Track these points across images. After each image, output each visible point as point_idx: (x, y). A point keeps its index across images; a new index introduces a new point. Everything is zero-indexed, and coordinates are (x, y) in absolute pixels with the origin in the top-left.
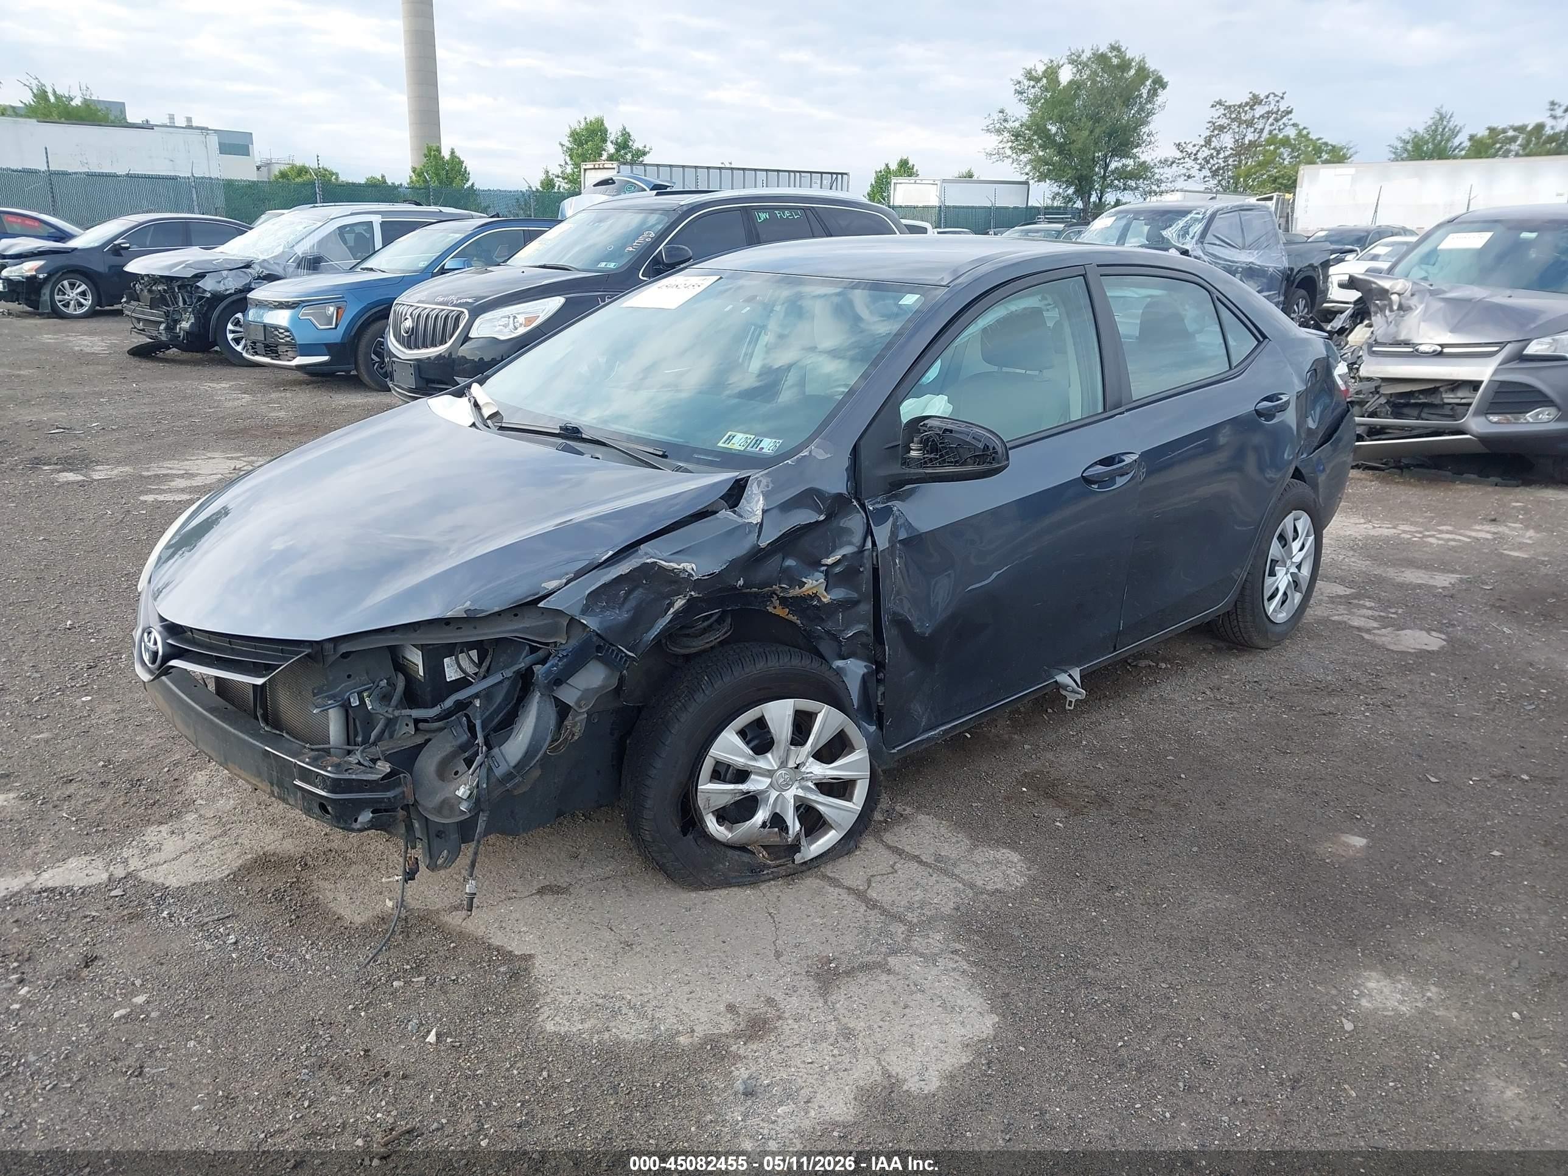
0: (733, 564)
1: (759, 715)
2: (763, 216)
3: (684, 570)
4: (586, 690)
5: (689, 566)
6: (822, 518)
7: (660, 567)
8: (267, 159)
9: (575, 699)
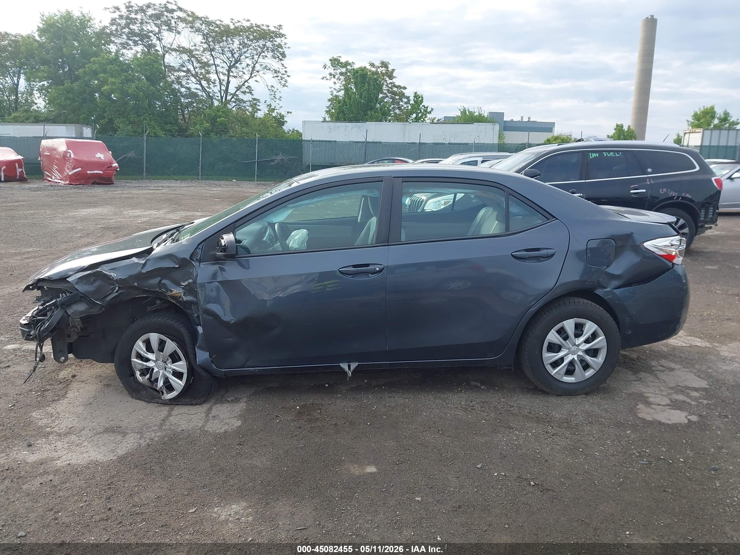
0: (131, 277)
1: (148, 338)
2: (594, 155)
3: (111, 275)
4: (75, 311)
5: (112, 274)
6: (177, 266)
7: (103, 273)
8: (560, 134)
9: (71, 312)
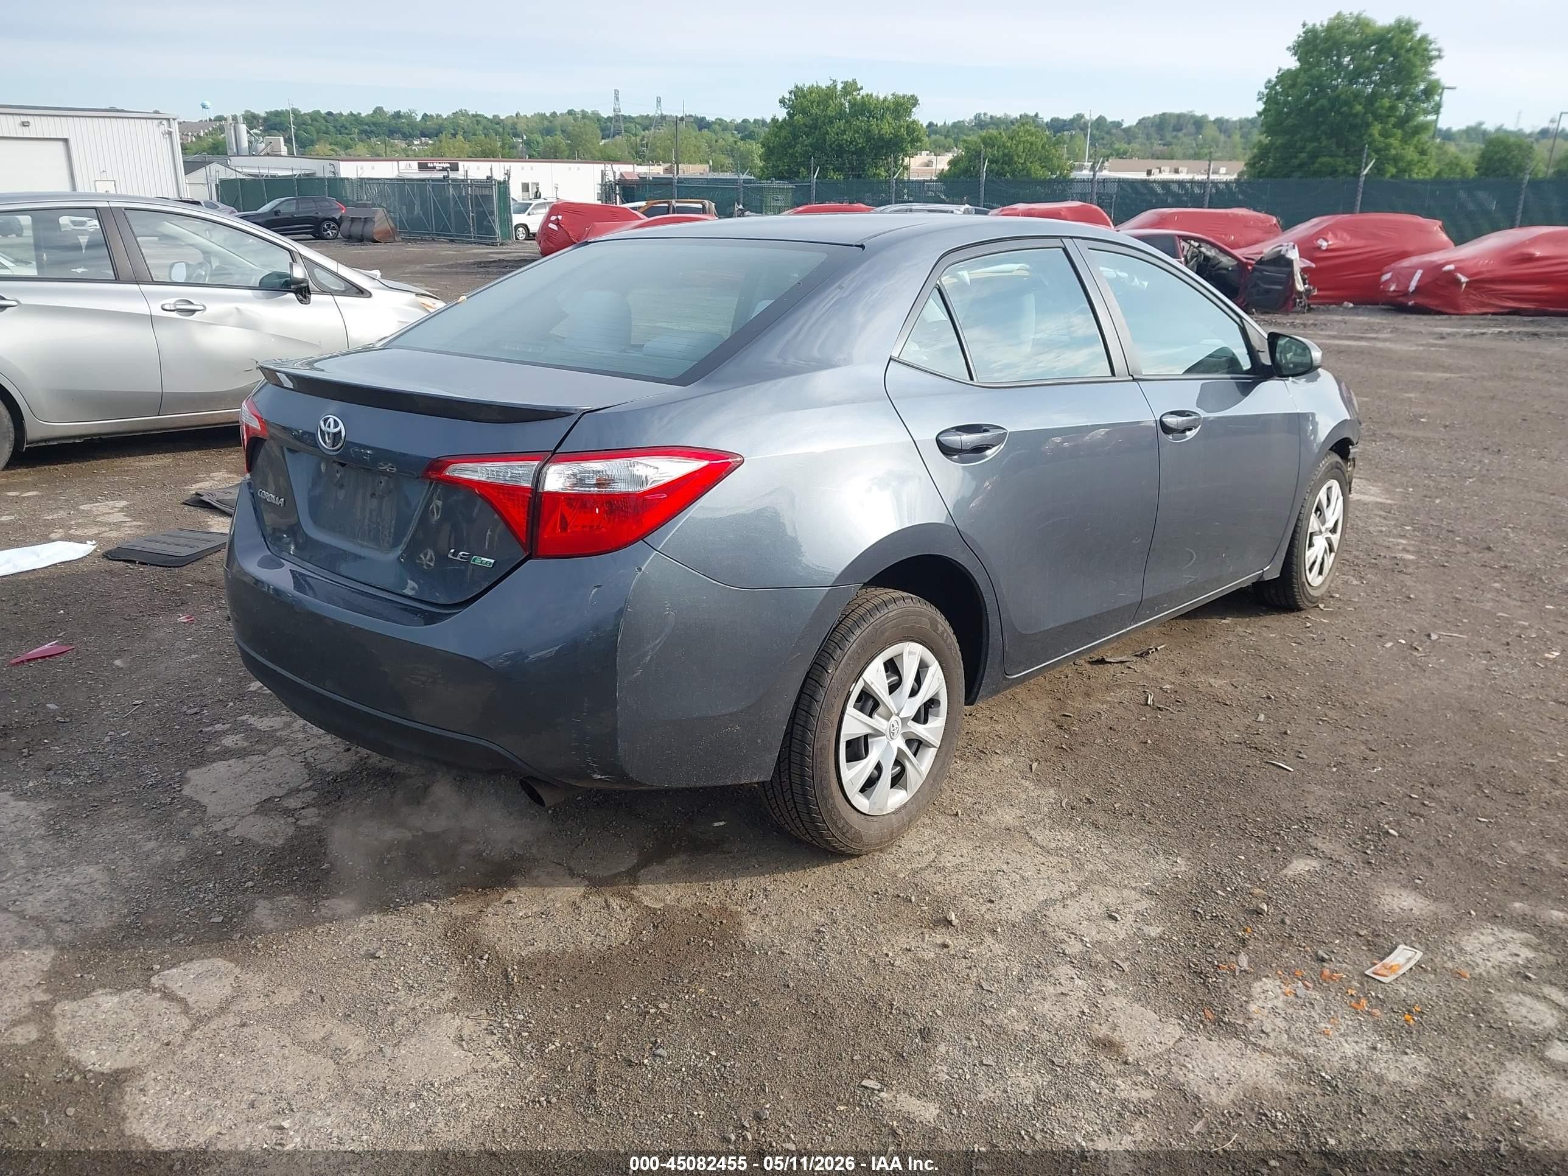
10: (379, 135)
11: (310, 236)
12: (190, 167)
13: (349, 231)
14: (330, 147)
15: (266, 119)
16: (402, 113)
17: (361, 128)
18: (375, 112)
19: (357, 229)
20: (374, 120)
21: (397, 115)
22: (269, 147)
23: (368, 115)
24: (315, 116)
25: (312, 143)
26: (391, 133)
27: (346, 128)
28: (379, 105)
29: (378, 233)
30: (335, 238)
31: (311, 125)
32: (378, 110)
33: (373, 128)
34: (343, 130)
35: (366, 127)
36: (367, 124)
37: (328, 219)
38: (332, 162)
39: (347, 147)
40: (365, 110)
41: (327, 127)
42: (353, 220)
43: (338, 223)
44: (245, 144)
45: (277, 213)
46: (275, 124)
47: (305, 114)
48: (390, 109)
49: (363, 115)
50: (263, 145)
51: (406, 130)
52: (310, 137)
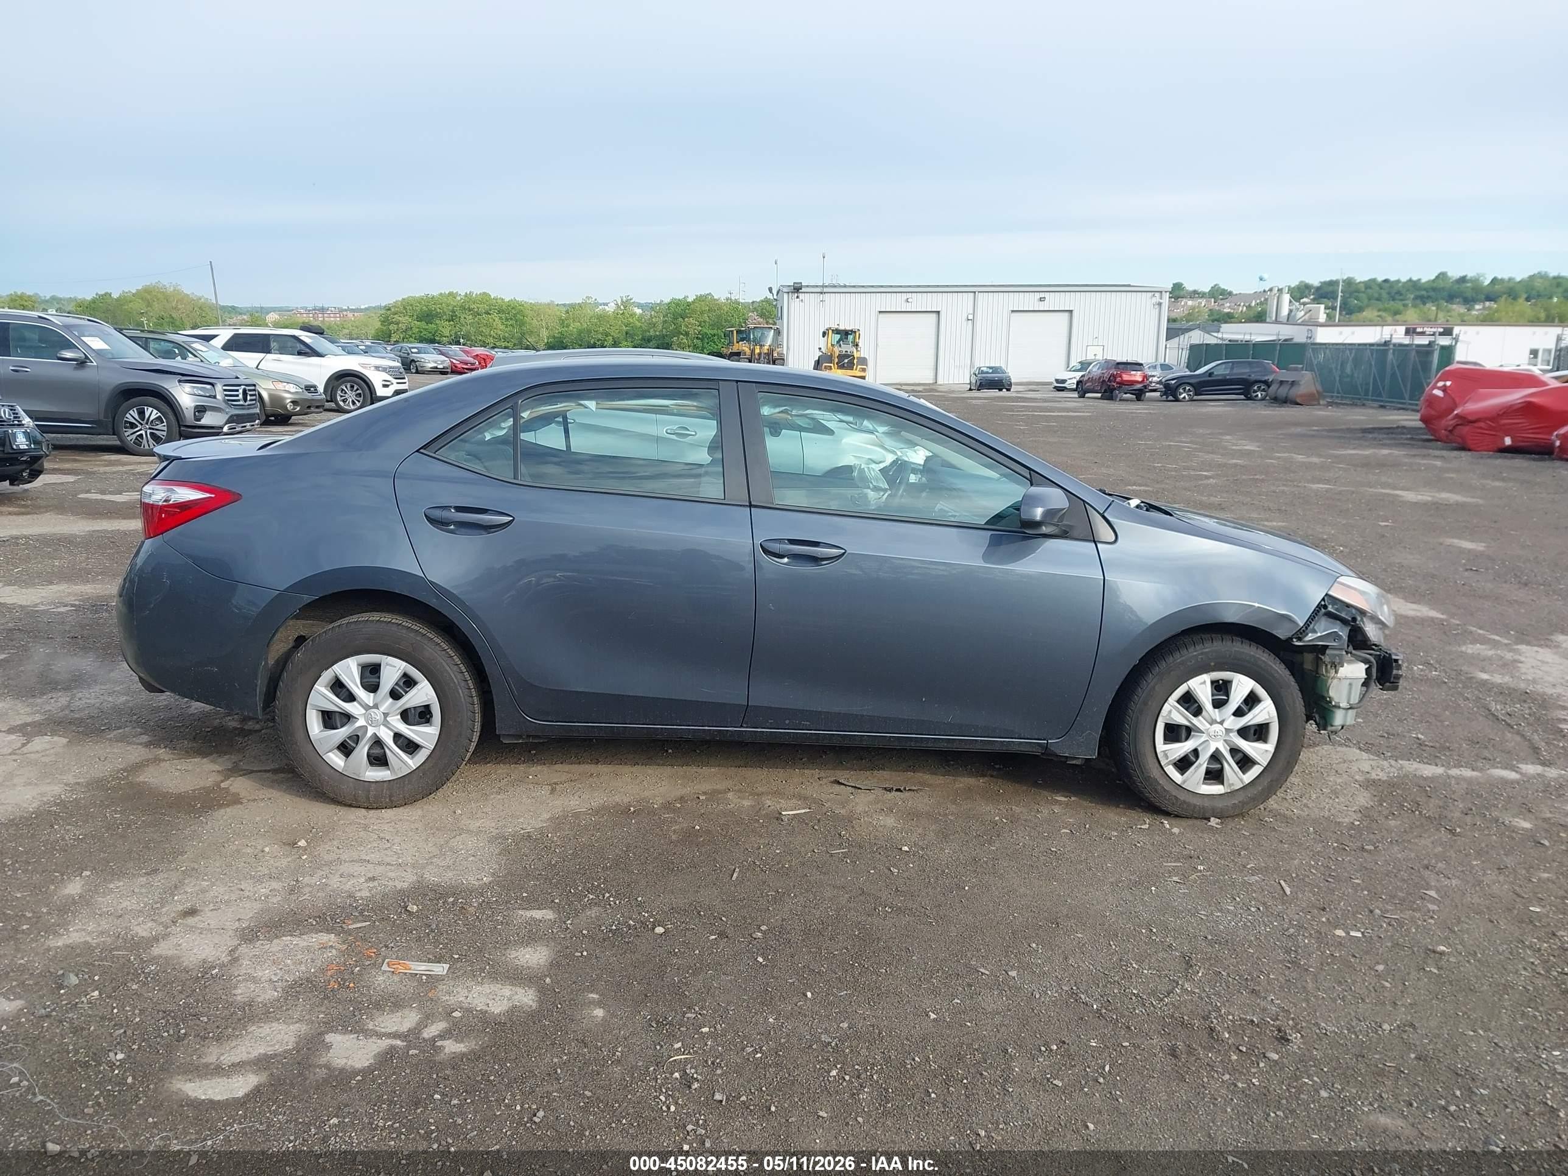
10: (1437, 300)
11: (1242, 397)
12: (1172, 334)
13: (1276, 393)
14: (1376, 313)
15: (1318, 289)
16: (1468, 278)
17: (1418, 293)
18: (1437, 277)
19: (1283, 392)
20: (1435, 285)
21: (1463, 280)
22: (1308, 315)
23: (1429, 281)
24: (1370, 284)
25: (1360, 309)
26: (1451, 298)
27: (1401, 295)
28: (1443, 270)
29: (1301, 396)
30: (1263, 399)
31: (1364, 292)
32: (1442, 276)
33: (1432, 294)
34: (1397, 297)
35: (1424, 293)
36: (1425, 289)
37: (1260, 382)
38: (1310, 328)
39: (1397, 313)
40: (1426, 275)
41: (1380, 294)
42: (1282, 382)
43: (1268, 384)
44: (1285, 312)
45: (1211, 375)
46: (1327, 293)
47: (1360, 283)
48: (1455, 273)
49: (1423, 281)
50: (1303, 313)
51: (1469, 294)
52: (1360, 304)
